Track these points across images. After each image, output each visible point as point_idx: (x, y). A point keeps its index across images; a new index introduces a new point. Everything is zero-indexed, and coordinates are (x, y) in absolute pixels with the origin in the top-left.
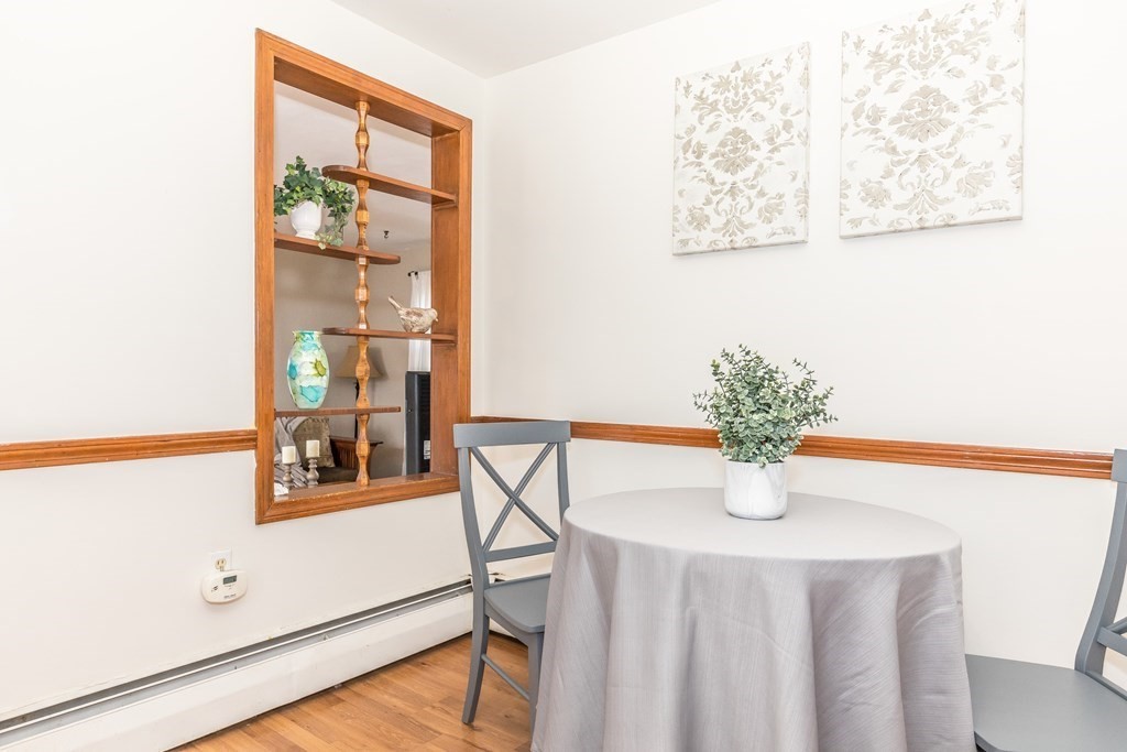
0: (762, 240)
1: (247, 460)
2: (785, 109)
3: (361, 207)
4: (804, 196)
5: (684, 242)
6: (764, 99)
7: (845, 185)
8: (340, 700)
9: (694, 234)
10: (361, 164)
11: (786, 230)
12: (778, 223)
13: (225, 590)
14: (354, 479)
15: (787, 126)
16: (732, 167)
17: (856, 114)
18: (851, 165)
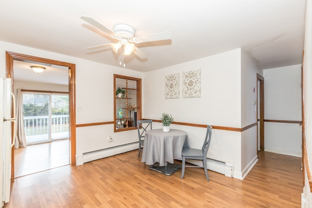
0: (175, 97)
1: (113, 125)
2: (177, 81)
3: (127, 92)
4: (179, 92)
5: (166, 97)
6: (174, 80)
7: (183, 91)
8: (127, 154)
9: (167, 96)
10: (127, 87)
11: (177, 97)
12: (176, 95)
13: (111, 140)
14: (126, 127)
15: (177, 83)
16: (171, 88)
17: (184, 83)
18: (184, 89)
